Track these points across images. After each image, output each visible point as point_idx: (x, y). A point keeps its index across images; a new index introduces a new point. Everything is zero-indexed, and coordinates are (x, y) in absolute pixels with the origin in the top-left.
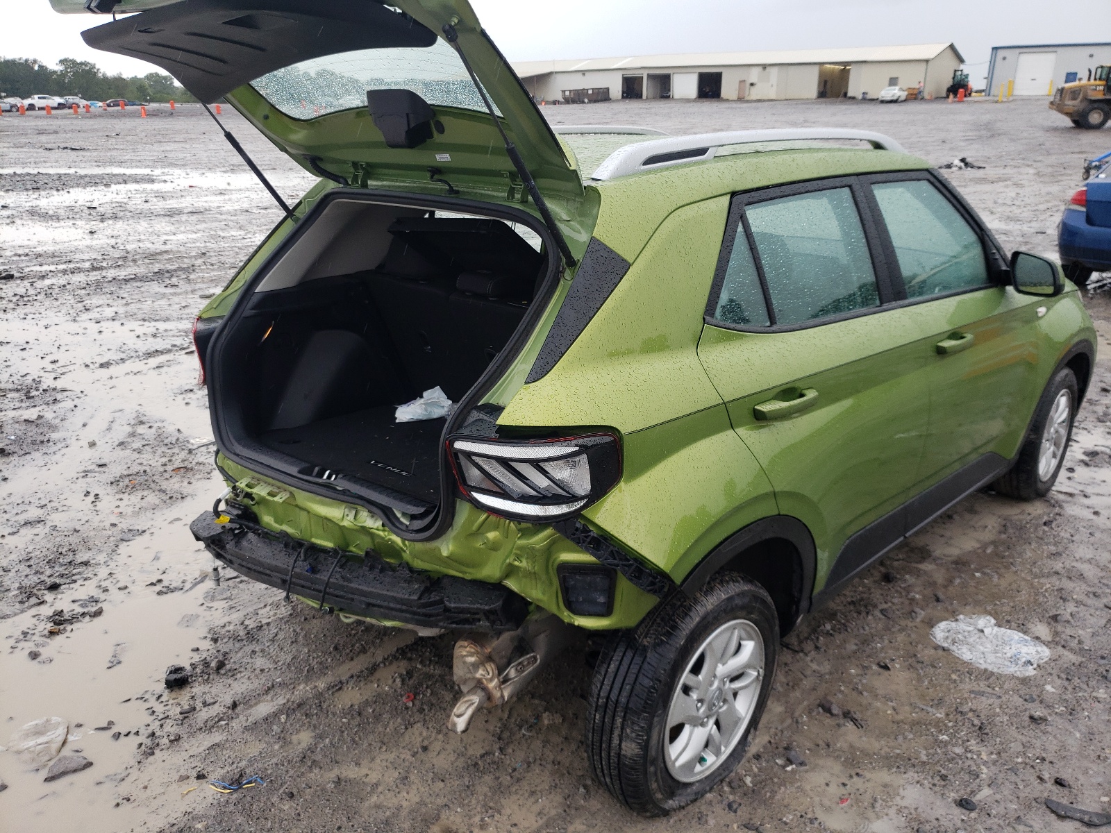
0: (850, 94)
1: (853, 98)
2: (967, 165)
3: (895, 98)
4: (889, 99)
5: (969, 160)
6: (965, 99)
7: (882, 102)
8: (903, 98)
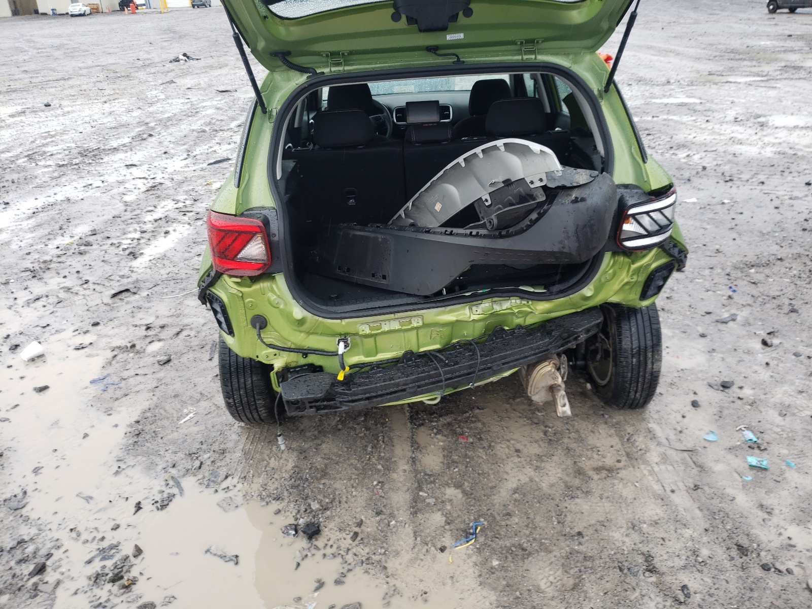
0: (40, 11)
1: (45, 14)
2: (188, 57)
3: (82, 12)
4: (77, 13)
5: (188, 54)
6: (137, 11)
7: (72, 16)
8: (88, 12)
